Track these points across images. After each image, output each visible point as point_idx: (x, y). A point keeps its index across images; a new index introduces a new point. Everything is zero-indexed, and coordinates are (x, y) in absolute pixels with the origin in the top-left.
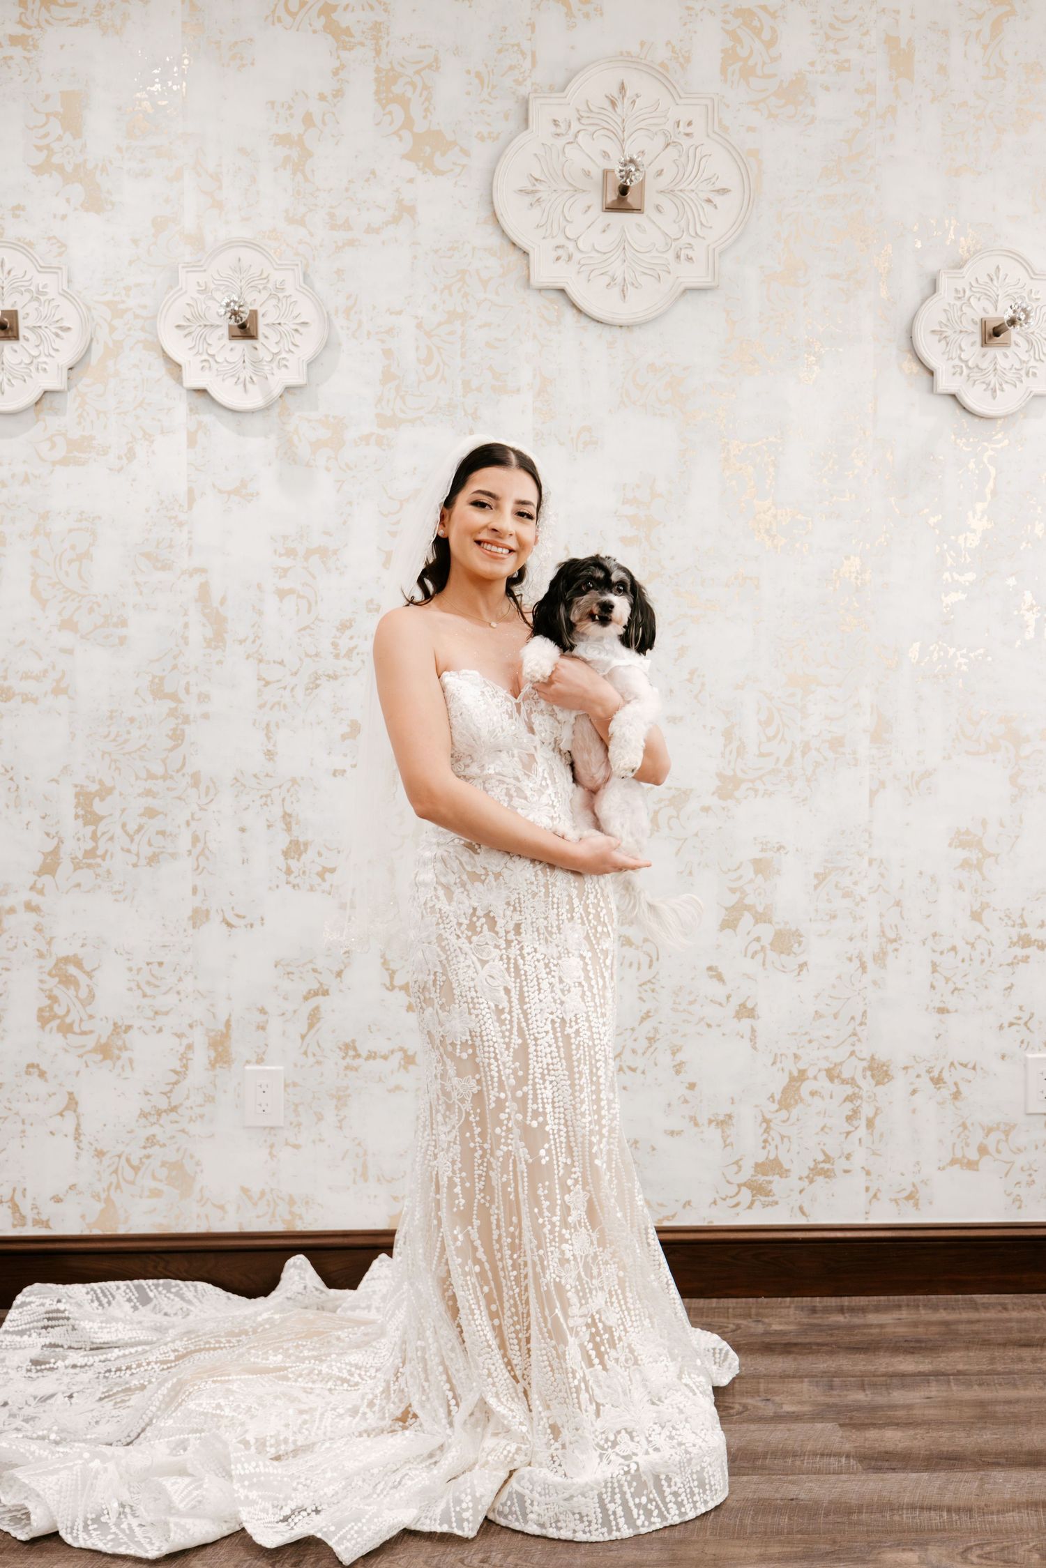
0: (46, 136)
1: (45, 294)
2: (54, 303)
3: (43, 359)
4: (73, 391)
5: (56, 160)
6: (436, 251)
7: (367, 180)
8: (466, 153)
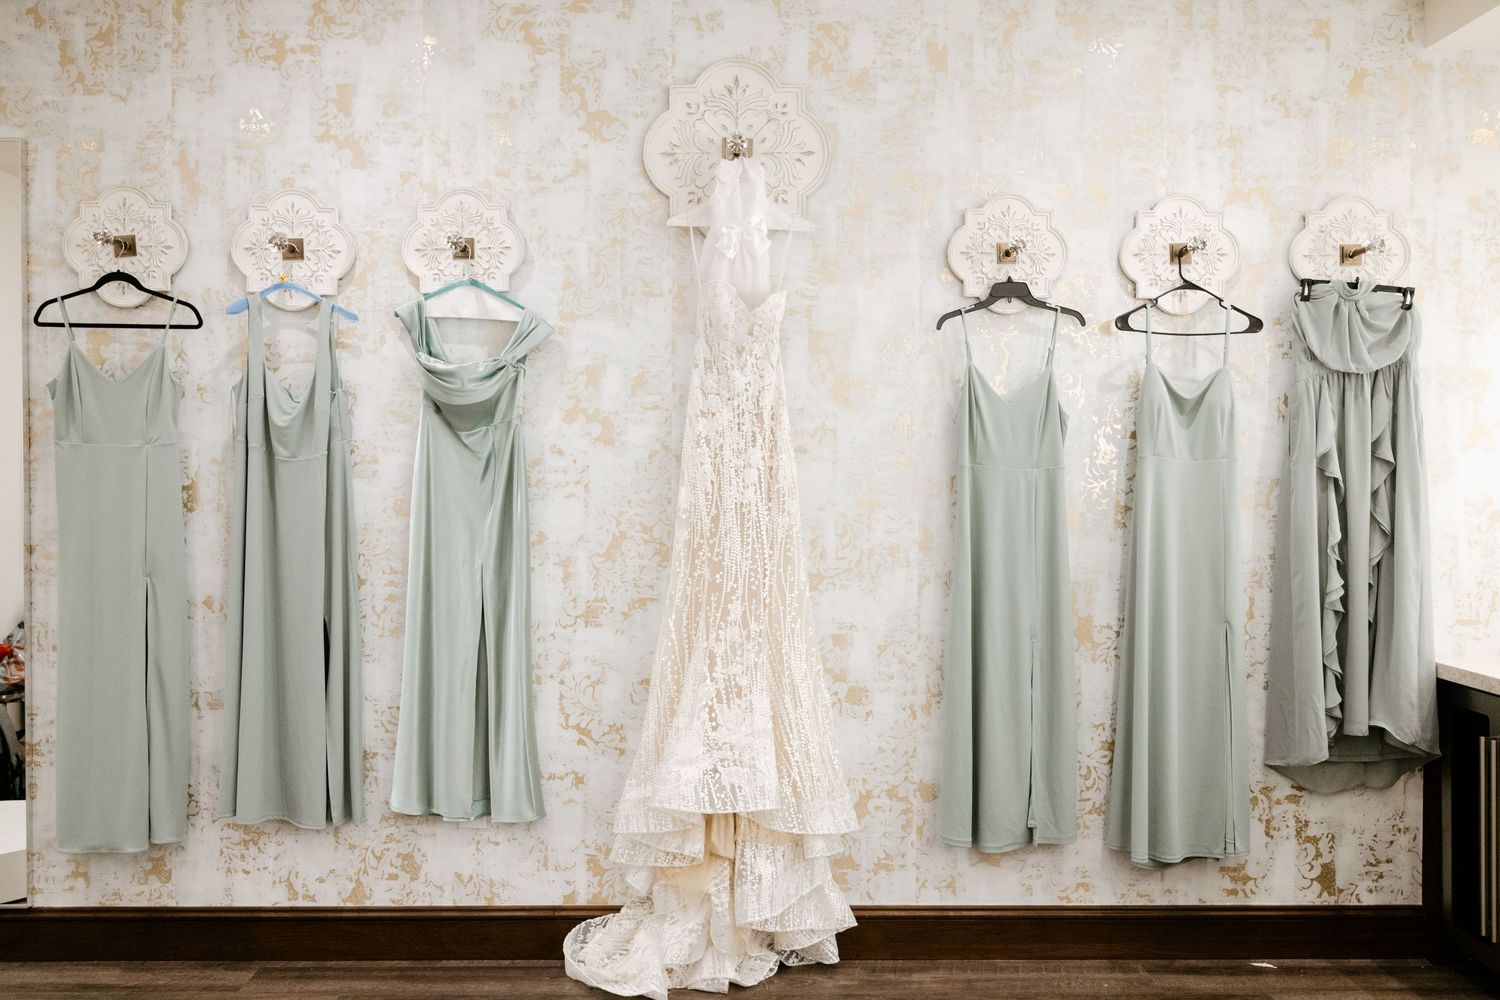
0: (326, 115)
1: (323, 227)
2: (329, 234)
3: (321, 273)
4: (342, 296)
5: (332, 132)
6: (603, 196)
7: (554, 146)
8: (625, 126)
